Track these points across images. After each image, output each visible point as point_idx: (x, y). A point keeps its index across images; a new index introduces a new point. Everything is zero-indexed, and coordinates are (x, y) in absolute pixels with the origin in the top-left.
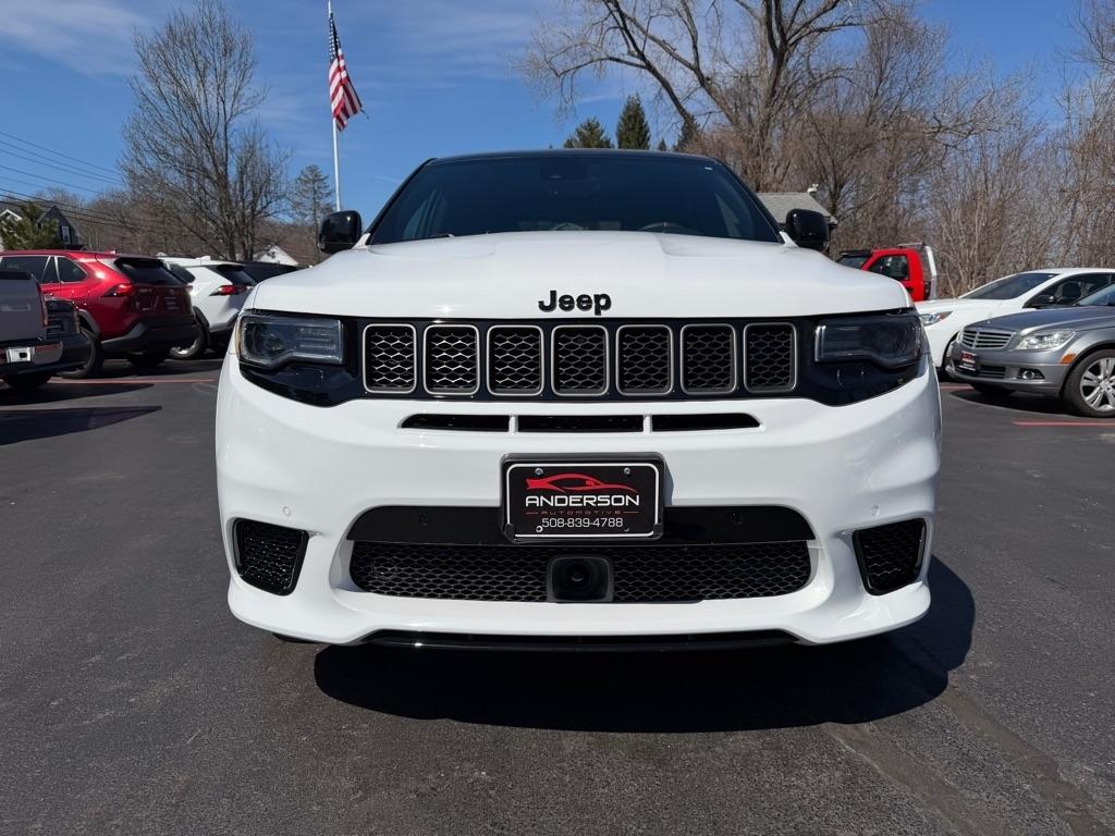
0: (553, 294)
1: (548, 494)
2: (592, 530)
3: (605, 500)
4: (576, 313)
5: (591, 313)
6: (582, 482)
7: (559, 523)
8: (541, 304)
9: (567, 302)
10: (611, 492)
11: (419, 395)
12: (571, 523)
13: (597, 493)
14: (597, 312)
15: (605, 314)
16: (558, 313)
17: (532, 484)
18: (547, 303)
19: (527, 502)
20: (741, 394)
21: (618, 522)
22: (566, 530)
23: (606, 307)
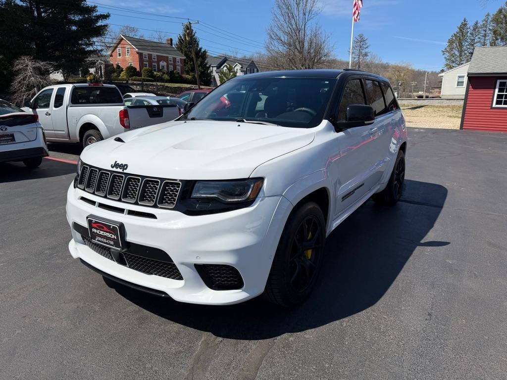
0: (116, 162)
1: (97, 229)
2: (106, 243)
3: (109, 235)
4: (119, 170)
5: (121, 171)
6: (103, 228)
7: (100, 239)
9: (117, 165)
10: (110, 233)
11: (84, 190)
12: (102, 240)
13: (107, 232)
14: (123, 170)
15: (125, 171)
16: (114, 169)
17: (93, 225)
18: (113, 165)
19: (93, 230)
20: (155, 206)
21: (112, 243)
23: (126, 169)
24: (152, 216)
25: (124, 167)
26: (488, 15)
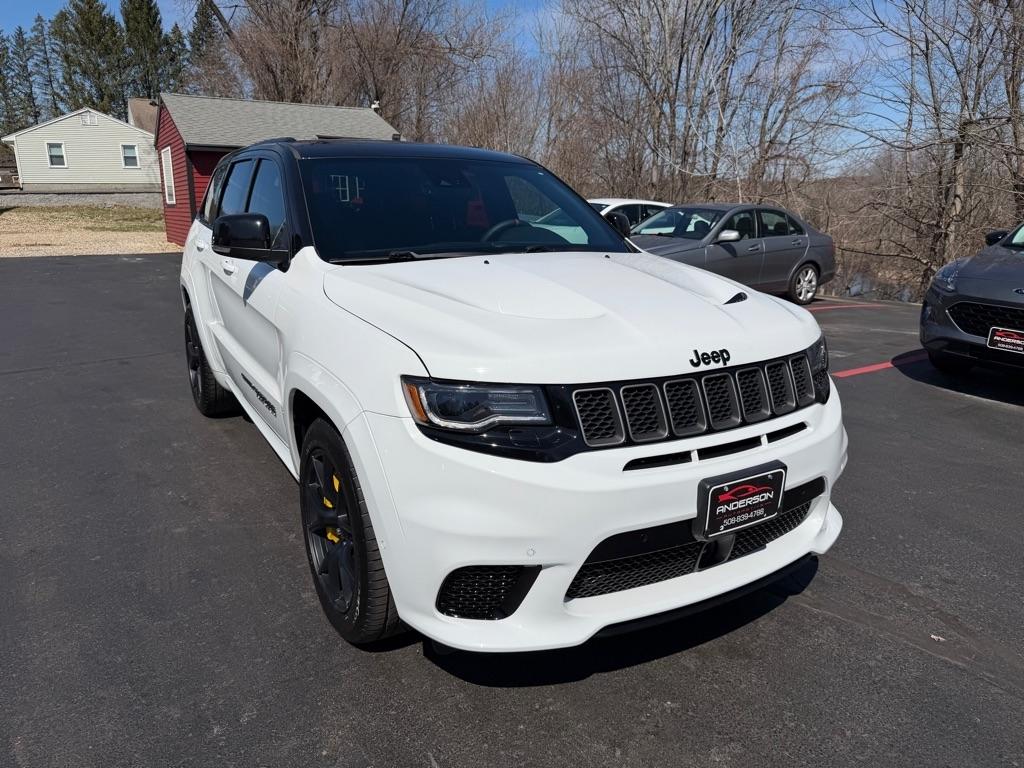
0: (696, 352)
1: (729, 503)
2: (750, 520)
3: (757, 499)
4: (713, 366)
5: (720, 365)
6: (746, 490)
7: (733, 521)
8: (692, 361)
9: (706, 358)
10: (760, 493)
11: (629, 443)
12: (739, 519)
13: (752, 495)
14: (725, 364)
15: (729, 364)
16: (703, 367)
17: (722, 498)
18: (695, 361)
19: (718, 511)
20: (798, 408)
21: (760, 512)
22: (737, 524)
23: (728, 359)
24: (801, 426)
25: (723, 355)
26: (39, 19)
